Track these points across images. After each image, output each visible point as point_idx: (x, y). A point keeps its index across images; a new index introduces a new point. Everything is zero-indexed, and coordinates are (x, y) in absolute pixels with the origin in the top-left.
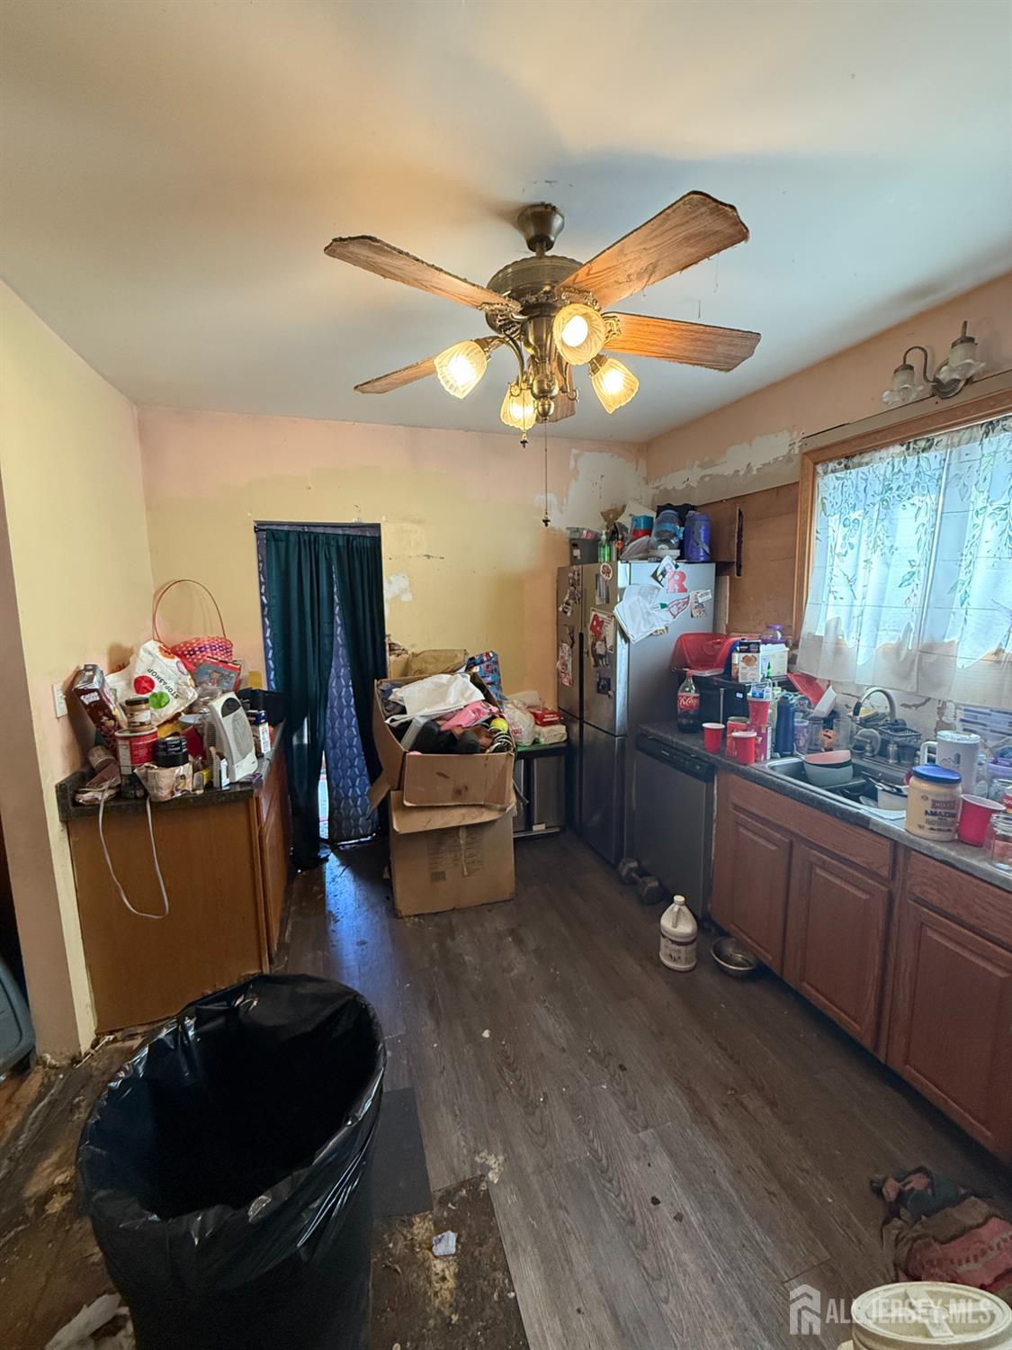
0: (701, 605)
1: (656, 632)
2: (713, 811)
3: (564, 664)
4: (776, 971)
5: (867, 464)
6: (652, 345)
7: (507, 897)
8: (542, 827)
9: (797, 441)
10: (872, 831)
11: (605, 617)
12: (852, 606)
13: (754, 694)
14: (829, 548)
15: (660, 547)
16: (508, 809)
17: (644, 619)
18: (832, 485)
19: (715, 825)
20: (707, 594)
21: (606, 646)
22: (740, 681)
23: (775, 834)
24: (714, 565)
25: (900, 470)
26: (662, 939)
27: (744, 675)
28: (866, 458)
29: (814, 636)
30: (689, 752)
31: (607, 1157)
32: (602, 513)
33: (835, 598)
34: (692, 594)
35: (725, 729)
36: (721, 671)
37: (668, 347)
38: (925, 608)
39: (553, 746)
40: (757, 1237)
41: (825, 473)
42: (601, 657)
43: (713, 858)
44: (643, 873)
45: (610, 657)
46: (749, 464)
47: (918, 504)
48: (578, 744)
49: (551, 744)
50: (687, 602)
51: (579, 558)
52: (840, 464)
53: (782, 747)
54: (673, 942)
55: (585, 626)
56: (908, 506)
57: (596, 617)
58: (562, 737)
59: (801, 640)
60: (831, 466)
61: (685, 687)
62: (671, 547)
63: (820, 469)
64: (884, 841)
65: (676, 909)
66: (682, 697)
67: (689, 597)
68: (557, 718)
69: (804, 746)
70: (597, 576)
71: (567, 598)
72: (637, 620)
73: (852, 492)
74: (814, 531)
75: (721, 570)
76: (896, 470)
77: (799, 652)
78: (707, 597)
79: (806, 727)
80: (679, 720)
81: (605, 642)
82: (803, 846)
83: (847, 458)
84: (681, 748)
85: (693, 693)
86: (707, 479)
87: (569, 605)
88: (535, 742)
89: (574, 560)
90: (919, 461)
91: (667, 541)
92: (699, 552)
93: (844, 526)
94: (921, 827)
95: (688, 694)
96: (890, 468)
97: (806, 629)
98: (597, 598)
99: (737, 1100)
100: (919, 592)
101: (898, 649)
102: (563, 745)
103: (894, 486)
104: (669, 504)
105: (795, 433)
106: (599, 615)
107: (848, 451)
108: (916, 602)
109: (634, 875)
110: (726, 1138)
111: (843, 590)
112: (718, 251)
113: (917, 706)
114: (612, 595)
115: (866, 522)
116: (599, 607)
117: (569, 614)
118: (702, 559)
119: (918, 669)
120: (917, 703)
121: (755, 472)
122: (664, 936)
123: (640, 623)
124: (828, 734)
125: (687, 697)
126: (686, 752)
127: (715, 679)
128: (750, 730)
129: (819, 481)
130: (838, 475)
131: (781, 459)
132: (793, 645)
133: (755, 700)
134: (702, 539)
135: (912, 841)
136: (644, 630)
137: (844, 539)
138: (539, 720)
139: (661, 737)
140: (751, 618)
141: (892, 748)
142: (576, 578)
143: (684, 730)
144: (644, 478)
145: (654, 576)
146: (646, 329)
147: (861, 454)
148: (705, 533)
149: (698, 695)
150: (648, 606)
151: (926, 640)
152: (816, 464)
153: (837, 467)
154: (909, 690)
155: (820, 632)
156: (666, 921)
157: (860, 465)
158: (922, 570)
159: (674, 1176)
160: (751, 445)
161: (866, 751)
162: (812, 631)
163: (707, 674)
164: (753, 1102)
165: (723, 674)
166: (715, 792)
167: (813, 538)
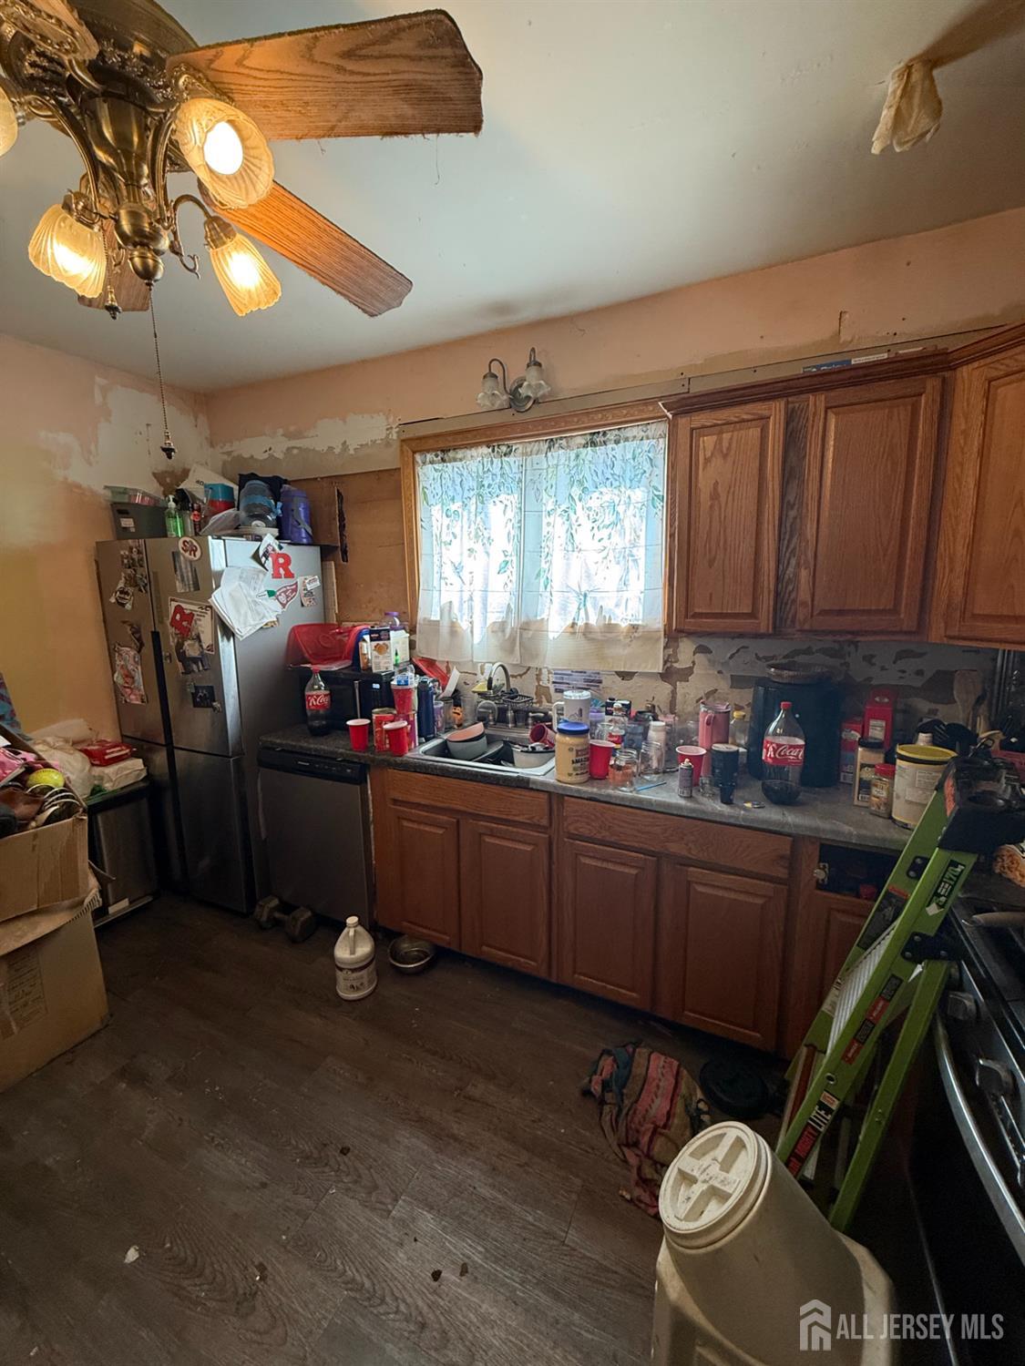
0: (309, 593)
1: (266, 624)
2: (369, 812)
3: (128, 676)
4: (454, 947)
5: (461, 460)
6: (292, 241)
7: (98, 1026)
8: (124, 903)
9: (394, 426)
10: (532, 789)
11: (196, 608)
12: (461, 591)
13: (399, 682)
14: (434, 537)
15: (254, 523)
16: (87, 901)
17: (252, 611)
18: (431, 476)
19: (372, 827)
20: (314, 580)
21: (201, 646)
22: (374, 671)
23: (441, 817)
24: (318, 549)
25: (489, 470)
26: (339, 973)
27: (378, 665)
28: (460, 454)
29: (430, 621)
30: (334, 756)
31: (368, 1276)
32: (154, 474)
33: (446, 584)
34: (299, 580)
35: (371, 724)
36: (348, 663)
37: (312, 254)
38: (520, 594)
39: (125, 790)
40: (530, 1219)
41: (424, 463)
42: (195, 660)
43: (374, 862)
44: (286, 907)
45: (211, 660)
46: (345, 442)
47: (505, 502)
48: (167, 778)
49: (122, 788)
50: (295, 590)
51: (133, 530)
52: (437, 456)
53: (426, 732)
54: (353, 970)
55: (162, 622)
56: (497, 502)
57: (179, 609)
58: (139, 775)
59: (418, 626)
60: (429, 456)
61: (313, 685)
62: (268, 525)
63: (418, 458)
64: (541, 795)
65: (352, 933)
66: (312, 696)
67: (296, 583)
68: (128, 751)
69: (442, 726)
70: (175, 555)
71: (121, 585)
72: (242, 612)
73: (450, 485)
74: (418, 519)
75: (326, 554)
76: (486, 469)
77: (417, 637)
78: (314, 584)
79: (441, 708)
80: (310, 723)
81: (200, 641)
82: (471, 821)
83: (443, 451)
84: (322, 753)
85: (323, 692)
86: (295, 451)
87: (127, 593)
88: (96, 790)
89: (122, 533)
90: (502, 463)
91: (262, 517)
92: (300, 533)
93: (447, 516)
94: (570, 775)
95: (319, 692)
96: (481, 465)
97: (421, 615)
98: (178, 584)
99: (465, 1097)
100: (514, 578)
101: (502, 626)
102: (142, 785)
103: (486, 483)
104: (252, 474)
105: (391, 420)
106: (184, 606)
107: (441, 445)
108: (512, 586)
109: (277, 915)
110: (471, 1144)
111: (452, 578)
112: (438, 131)
113: (521, 675)
114: (203, 581)
115: (465, 513)
116: (181, 595)
117: (128, 606)
118: (305, 541)
119: (520, 643)
120: (521, 673)
121: (352, 452)
122: (341, 969)
123: (246, 616)
124: (457, 711)
125: (318, 696)
126: (330, 758)
127: (345, 671)
128: (398, 720)
129: (419, 470)
130: (436, 466)
131: (379, 442)
132: (411, 630)
133: (400, 688)
134: (303, 518)
135: (564, 788)
136: (252, 623)
137: (448, 529)
138: (98, 757)
139: (295, 746)
140: (364, 606)
141: (510, 714)
142: (135, 556)
143: (317, 733)
144: (206, 438)
145: (256, 557)
146: (289, 212)
147: (454, 449)
148: (305, 512)
149: (328, 692)
150: (252, 593)
151: (523, 619)
152: (414, 452)
153: (435, 459)
154: (515, 663)
155: (435, 617)
156: (342, 952)
157: (455, 460)
158: (514, 558)
159: (444, 1229)
160: (345, 422)
161: (490, 721)
162: (426, 616)
163: (334, 668)
164: (478, 1089)
165: (352, 666)
166: (369, 792)
167: (419, 526)
